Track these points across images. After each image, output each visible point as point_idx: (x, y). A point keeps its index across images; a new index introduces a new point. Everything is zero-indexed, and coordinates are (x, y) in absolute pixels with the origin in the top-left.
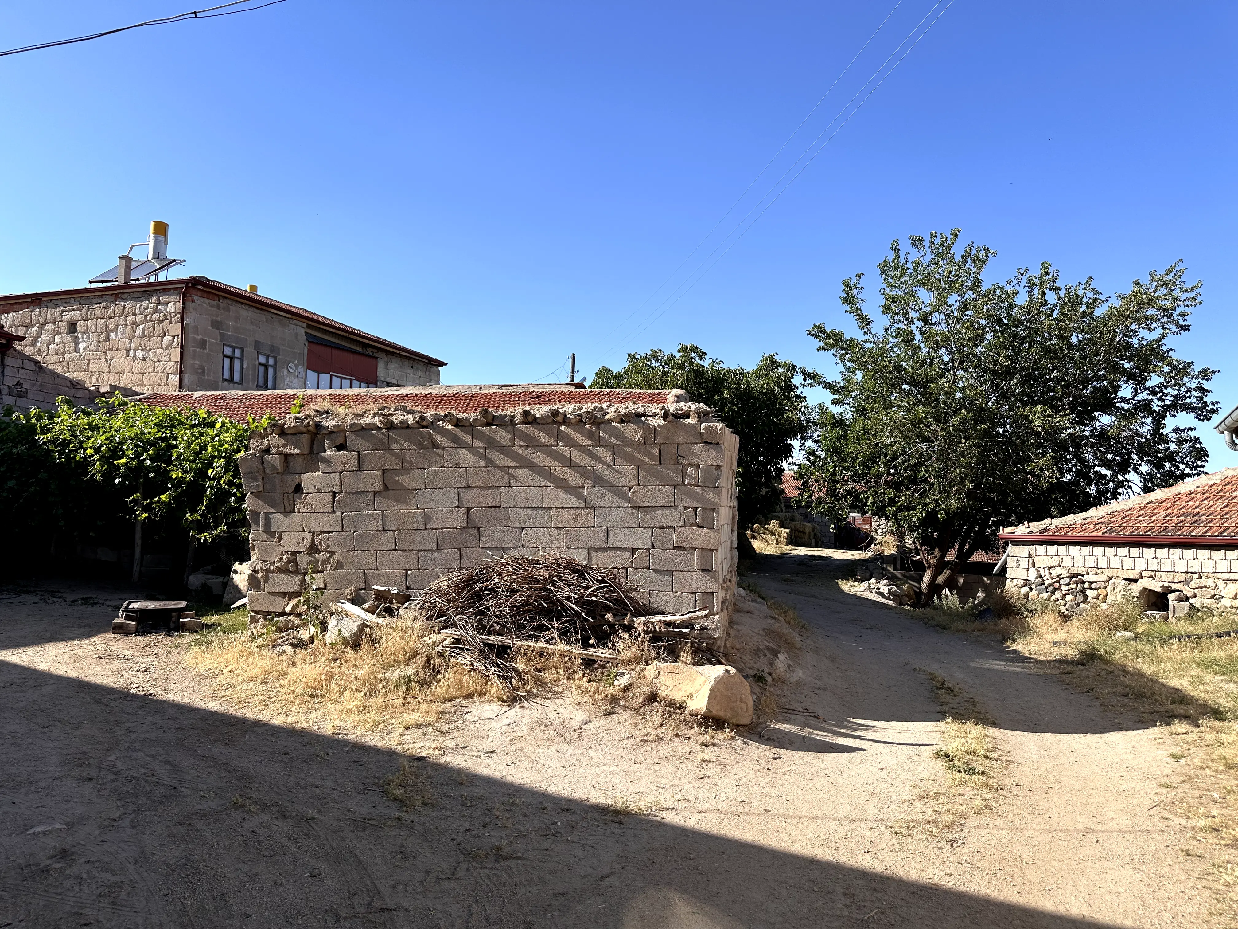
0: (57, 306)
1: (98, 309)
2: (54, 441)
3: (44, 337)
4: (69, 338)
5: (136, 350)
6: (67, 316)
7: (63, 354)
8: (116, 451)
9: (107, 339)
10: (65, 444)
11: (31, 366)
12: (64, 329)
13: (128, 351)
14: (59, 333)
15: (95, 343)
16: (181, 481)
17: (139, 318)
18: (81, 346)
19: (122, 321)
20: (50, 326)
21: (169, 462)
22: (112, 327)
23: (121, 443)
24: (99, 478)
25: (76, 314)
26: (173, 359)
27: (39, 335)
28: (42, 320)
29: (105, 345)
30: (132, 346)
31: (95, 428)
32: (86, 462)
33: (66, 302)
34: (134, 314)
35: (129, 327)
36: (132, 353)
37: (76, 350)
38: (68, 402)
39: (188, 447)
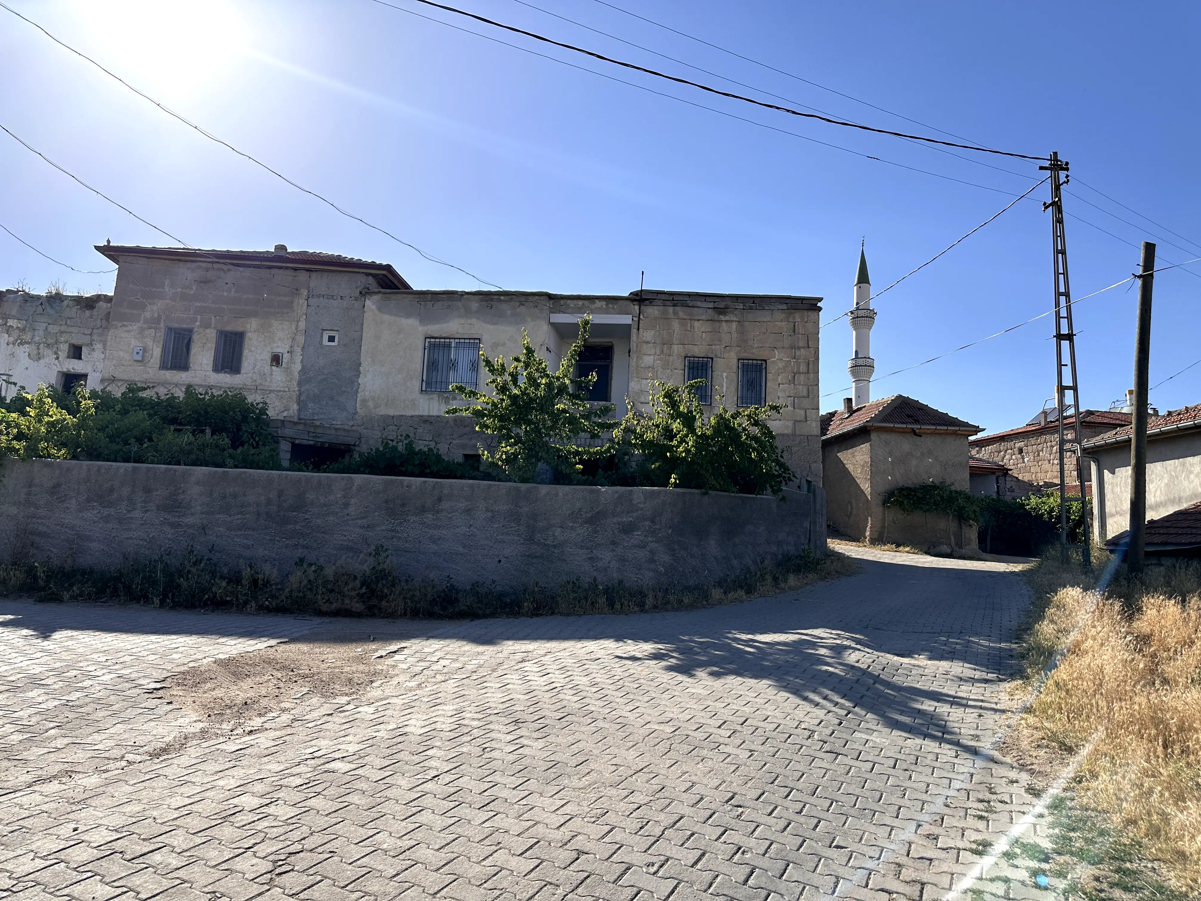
0: (1012, 441)
1: (1033, 441)
4: (1019, 456)
6: (1017, 445)
7: (1017, 464)
9: (1038, 455)
11: (1015, 480)
12: (1016, 452)
14: (1014, 454)
15: (1032, 458)
17: (1054, 443)
18: (1026, 460)
19: (1045, 446)
20: (1009, 451)
22: (1040, 449)
25: (1022, 444)
26: (1073, 463)
27: (1005, 456)
28: (1005, 448)
29: (1037, 458)
30: (1052, 458)
33: (1017, 438)
34: (1051, 442)
35: (1049, 448)
36: (1051, 461)
37: (1024, 462)
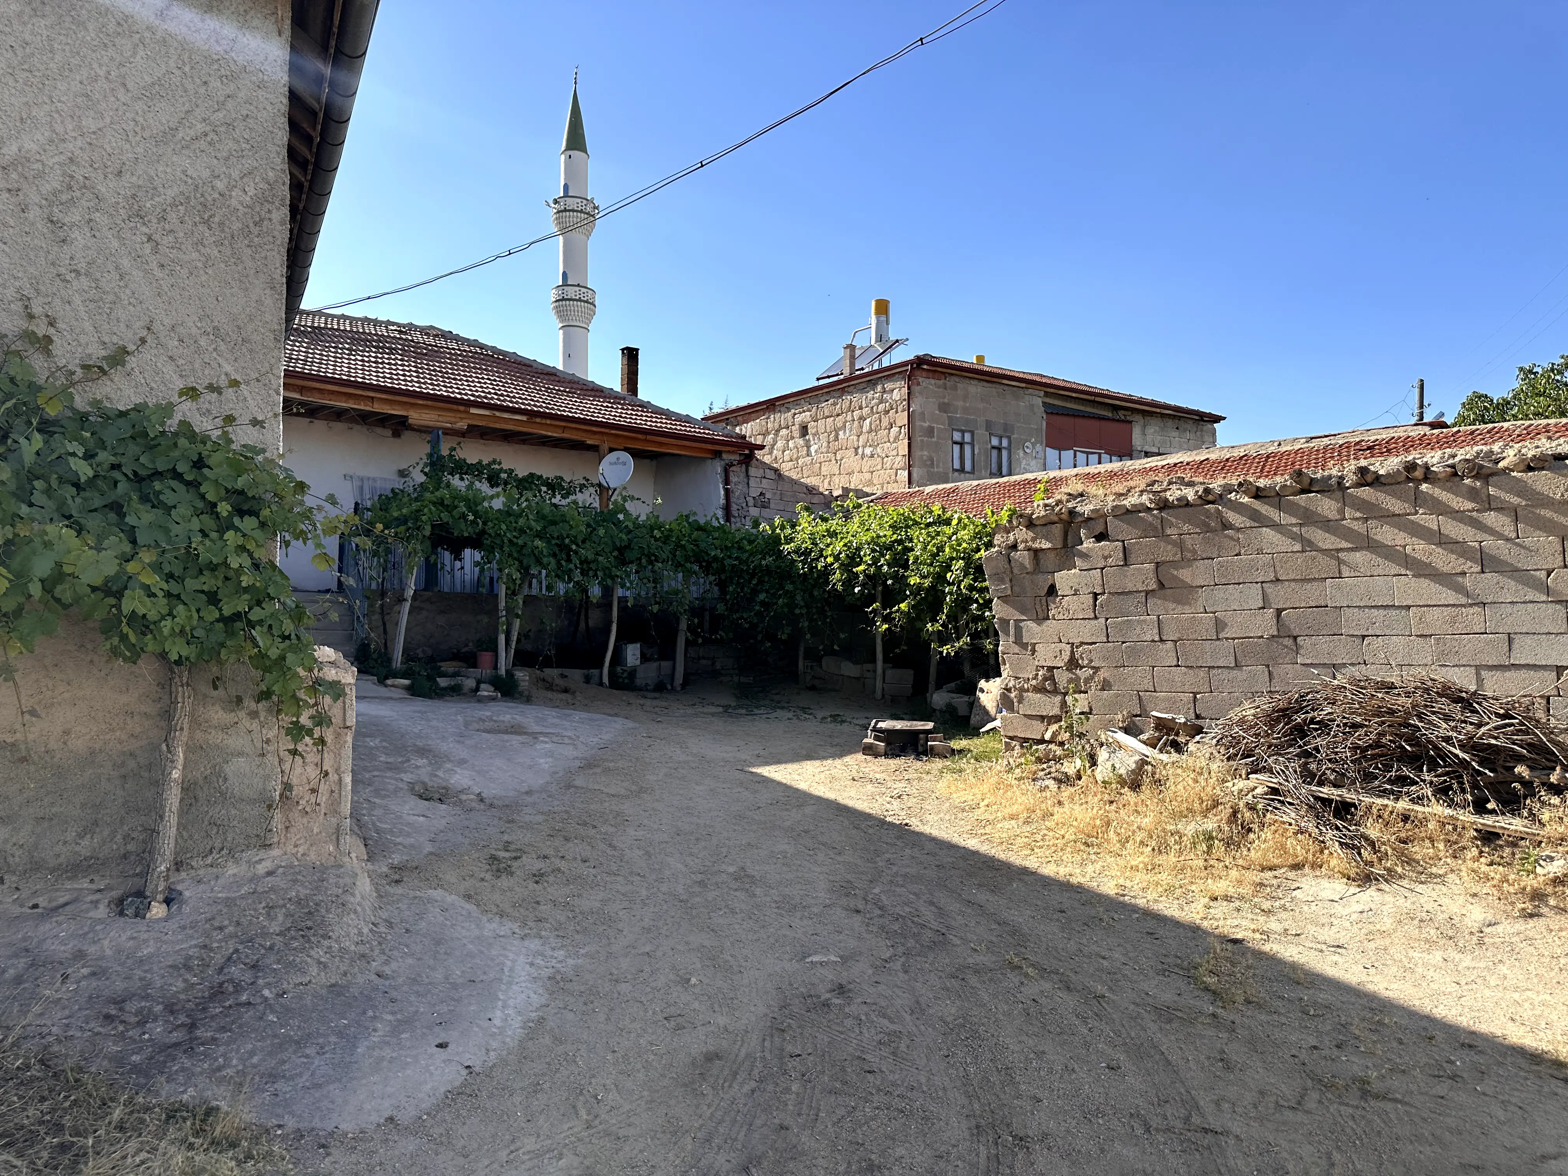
0: (789, 410)
1: (826, 407)
2: (797, 551)
3: (780, 444)
4: (801, 442)
5: (864, 447)
6: (799, 419)
7: (797, 459)
8: (854, 558)
9: (837, 438)
10: (807, 553)
11: (770, 474)
12: (796, 434)
13: (856, 449)
14: (792, 438)
15: (825, 444)
16: (919, 587)
17: (866, 411)
18: (813, 449)
19: (849, 418)
20: (784, 432)
21: (906, 566)
22: (840, 425)
23: (858, 549)
24: (839, 587)
25: (805, 416)
26: (901, 453)
27: (775, 442)
28: (777, 426)
29: (834, 445)
30: (861, 444)
31: (833, 534)
32: (827, 571)
33: (797, 404)
34: (861, 408)
35: (856, 423)
36: (860, 451)
37: (808, 454)
38: (807, 509)
39: (924, 549)
